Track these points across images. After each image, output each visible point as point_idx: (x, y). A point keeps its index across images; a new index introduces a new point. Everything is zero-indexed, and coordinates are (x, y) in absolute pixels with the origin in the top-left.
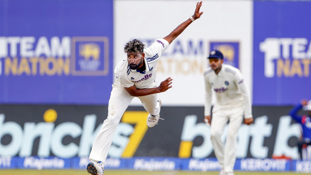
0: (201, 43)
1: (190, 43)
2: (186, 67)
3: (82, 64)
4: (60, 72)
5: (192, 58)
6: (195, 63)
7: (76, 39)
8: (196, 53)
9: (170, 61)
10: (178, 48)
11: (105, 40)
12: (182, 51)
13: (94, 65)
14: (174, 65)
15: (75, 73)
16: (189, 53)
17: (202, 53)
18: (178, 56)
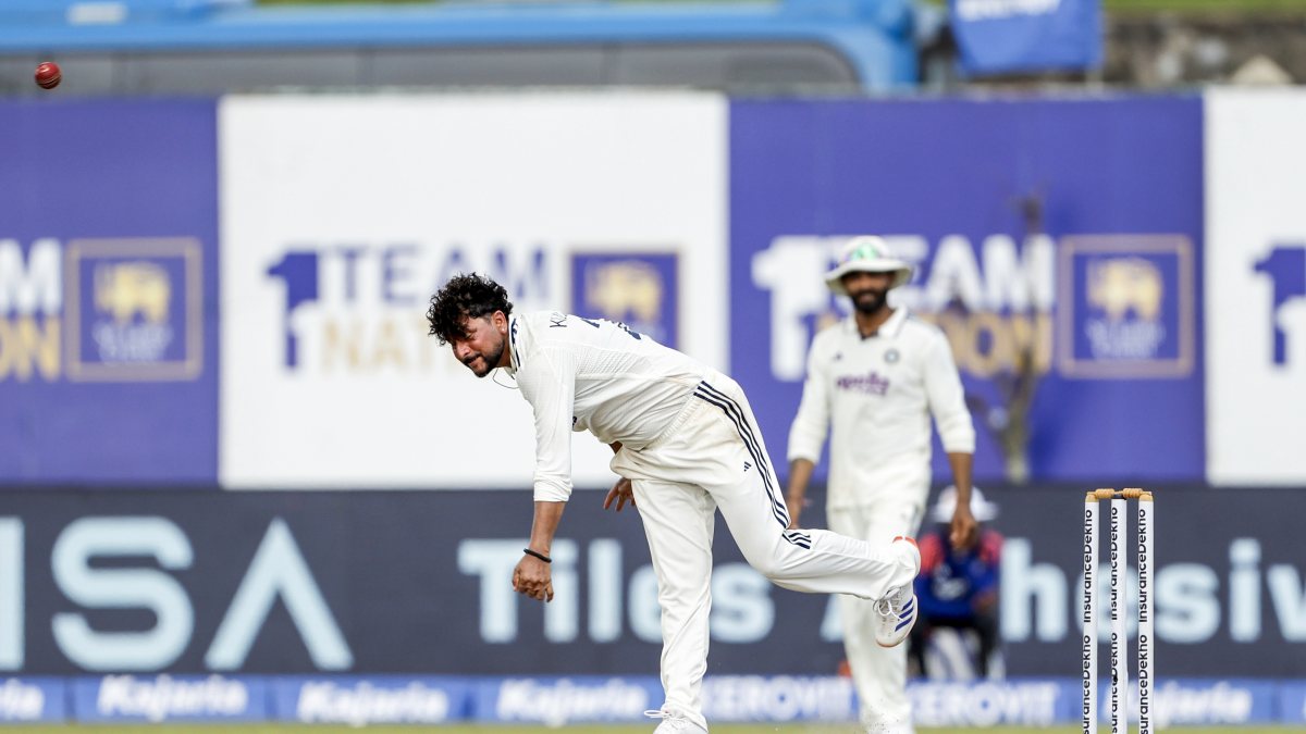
0: (539, 258)
1: (501, 260)
3: (106, 337)
4: (24, 369)
7: (79, 249)
8: (520, 293)
11: (190, 250)
13: (147, 344)
15: (79, 371)
17: (544, 294)
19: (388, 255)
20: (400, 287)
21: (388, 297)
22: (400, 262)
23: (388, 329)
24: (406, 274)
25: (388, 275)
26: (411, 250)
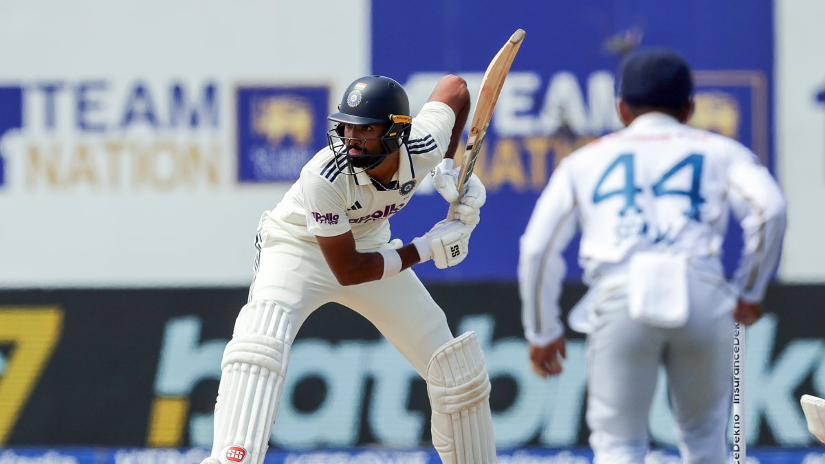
0: (210, 92)
1: (178, 92)
2: (164, 165)
5: (183, 136)
6: (194, 153)
8: (194, 121)
9: (114, 149)
10: (140, 107)
12: (150, 117)
14: (126, 161)
16: (173, 123)
17: (215, 122)
18: (140, 132)
19: (82, 89)
20: (93, 117)
21: (83, 125)
22: (92, 96)
23: (82, 152)
24: (96, 106)
25: (82, 106)
26: (101, 85)
